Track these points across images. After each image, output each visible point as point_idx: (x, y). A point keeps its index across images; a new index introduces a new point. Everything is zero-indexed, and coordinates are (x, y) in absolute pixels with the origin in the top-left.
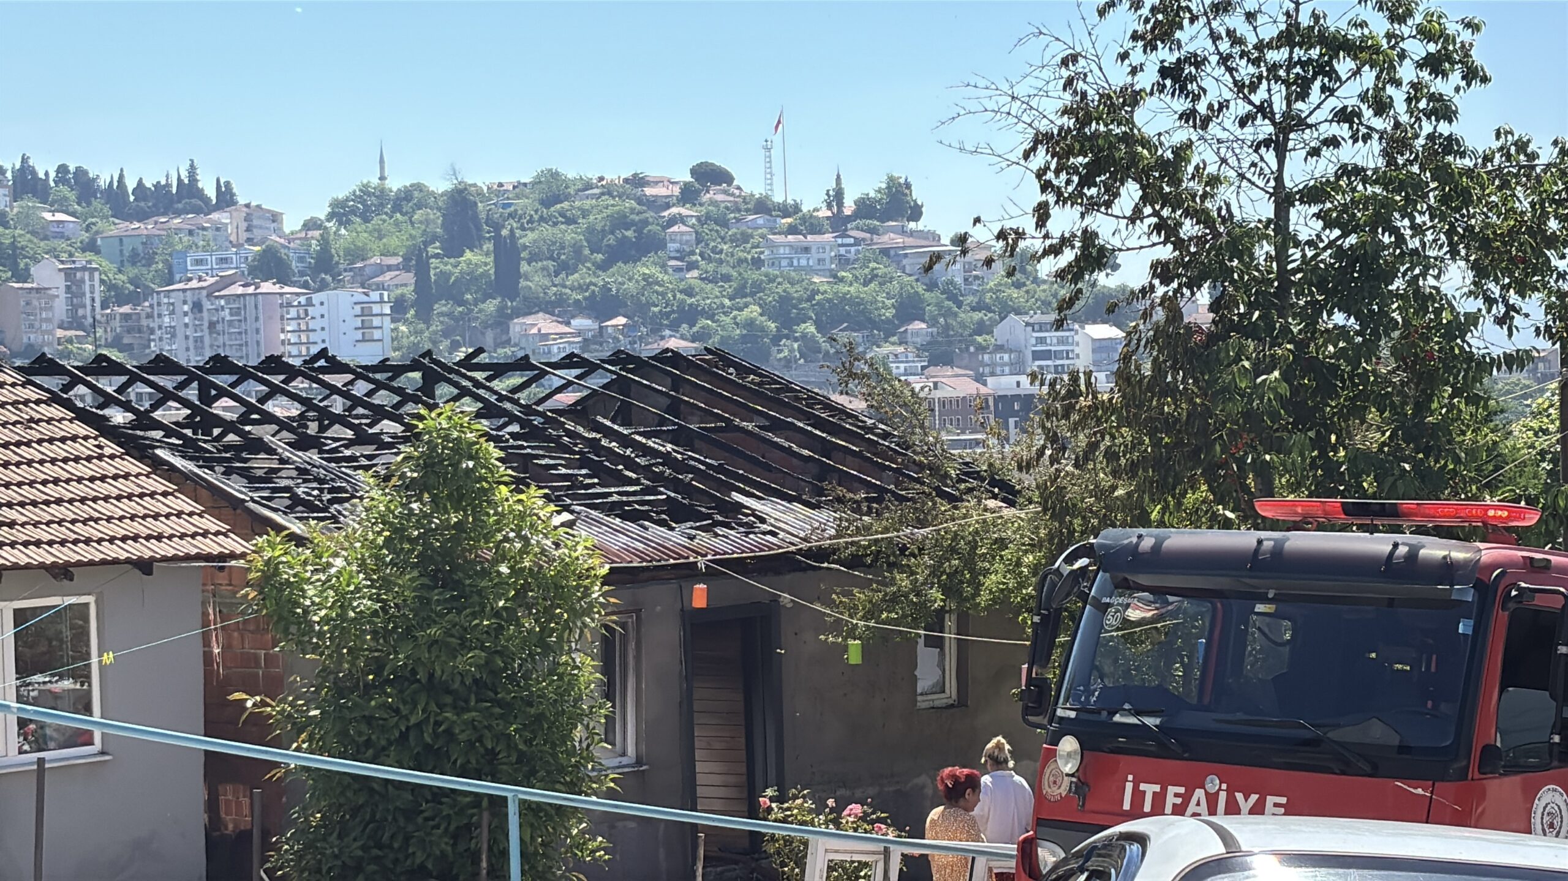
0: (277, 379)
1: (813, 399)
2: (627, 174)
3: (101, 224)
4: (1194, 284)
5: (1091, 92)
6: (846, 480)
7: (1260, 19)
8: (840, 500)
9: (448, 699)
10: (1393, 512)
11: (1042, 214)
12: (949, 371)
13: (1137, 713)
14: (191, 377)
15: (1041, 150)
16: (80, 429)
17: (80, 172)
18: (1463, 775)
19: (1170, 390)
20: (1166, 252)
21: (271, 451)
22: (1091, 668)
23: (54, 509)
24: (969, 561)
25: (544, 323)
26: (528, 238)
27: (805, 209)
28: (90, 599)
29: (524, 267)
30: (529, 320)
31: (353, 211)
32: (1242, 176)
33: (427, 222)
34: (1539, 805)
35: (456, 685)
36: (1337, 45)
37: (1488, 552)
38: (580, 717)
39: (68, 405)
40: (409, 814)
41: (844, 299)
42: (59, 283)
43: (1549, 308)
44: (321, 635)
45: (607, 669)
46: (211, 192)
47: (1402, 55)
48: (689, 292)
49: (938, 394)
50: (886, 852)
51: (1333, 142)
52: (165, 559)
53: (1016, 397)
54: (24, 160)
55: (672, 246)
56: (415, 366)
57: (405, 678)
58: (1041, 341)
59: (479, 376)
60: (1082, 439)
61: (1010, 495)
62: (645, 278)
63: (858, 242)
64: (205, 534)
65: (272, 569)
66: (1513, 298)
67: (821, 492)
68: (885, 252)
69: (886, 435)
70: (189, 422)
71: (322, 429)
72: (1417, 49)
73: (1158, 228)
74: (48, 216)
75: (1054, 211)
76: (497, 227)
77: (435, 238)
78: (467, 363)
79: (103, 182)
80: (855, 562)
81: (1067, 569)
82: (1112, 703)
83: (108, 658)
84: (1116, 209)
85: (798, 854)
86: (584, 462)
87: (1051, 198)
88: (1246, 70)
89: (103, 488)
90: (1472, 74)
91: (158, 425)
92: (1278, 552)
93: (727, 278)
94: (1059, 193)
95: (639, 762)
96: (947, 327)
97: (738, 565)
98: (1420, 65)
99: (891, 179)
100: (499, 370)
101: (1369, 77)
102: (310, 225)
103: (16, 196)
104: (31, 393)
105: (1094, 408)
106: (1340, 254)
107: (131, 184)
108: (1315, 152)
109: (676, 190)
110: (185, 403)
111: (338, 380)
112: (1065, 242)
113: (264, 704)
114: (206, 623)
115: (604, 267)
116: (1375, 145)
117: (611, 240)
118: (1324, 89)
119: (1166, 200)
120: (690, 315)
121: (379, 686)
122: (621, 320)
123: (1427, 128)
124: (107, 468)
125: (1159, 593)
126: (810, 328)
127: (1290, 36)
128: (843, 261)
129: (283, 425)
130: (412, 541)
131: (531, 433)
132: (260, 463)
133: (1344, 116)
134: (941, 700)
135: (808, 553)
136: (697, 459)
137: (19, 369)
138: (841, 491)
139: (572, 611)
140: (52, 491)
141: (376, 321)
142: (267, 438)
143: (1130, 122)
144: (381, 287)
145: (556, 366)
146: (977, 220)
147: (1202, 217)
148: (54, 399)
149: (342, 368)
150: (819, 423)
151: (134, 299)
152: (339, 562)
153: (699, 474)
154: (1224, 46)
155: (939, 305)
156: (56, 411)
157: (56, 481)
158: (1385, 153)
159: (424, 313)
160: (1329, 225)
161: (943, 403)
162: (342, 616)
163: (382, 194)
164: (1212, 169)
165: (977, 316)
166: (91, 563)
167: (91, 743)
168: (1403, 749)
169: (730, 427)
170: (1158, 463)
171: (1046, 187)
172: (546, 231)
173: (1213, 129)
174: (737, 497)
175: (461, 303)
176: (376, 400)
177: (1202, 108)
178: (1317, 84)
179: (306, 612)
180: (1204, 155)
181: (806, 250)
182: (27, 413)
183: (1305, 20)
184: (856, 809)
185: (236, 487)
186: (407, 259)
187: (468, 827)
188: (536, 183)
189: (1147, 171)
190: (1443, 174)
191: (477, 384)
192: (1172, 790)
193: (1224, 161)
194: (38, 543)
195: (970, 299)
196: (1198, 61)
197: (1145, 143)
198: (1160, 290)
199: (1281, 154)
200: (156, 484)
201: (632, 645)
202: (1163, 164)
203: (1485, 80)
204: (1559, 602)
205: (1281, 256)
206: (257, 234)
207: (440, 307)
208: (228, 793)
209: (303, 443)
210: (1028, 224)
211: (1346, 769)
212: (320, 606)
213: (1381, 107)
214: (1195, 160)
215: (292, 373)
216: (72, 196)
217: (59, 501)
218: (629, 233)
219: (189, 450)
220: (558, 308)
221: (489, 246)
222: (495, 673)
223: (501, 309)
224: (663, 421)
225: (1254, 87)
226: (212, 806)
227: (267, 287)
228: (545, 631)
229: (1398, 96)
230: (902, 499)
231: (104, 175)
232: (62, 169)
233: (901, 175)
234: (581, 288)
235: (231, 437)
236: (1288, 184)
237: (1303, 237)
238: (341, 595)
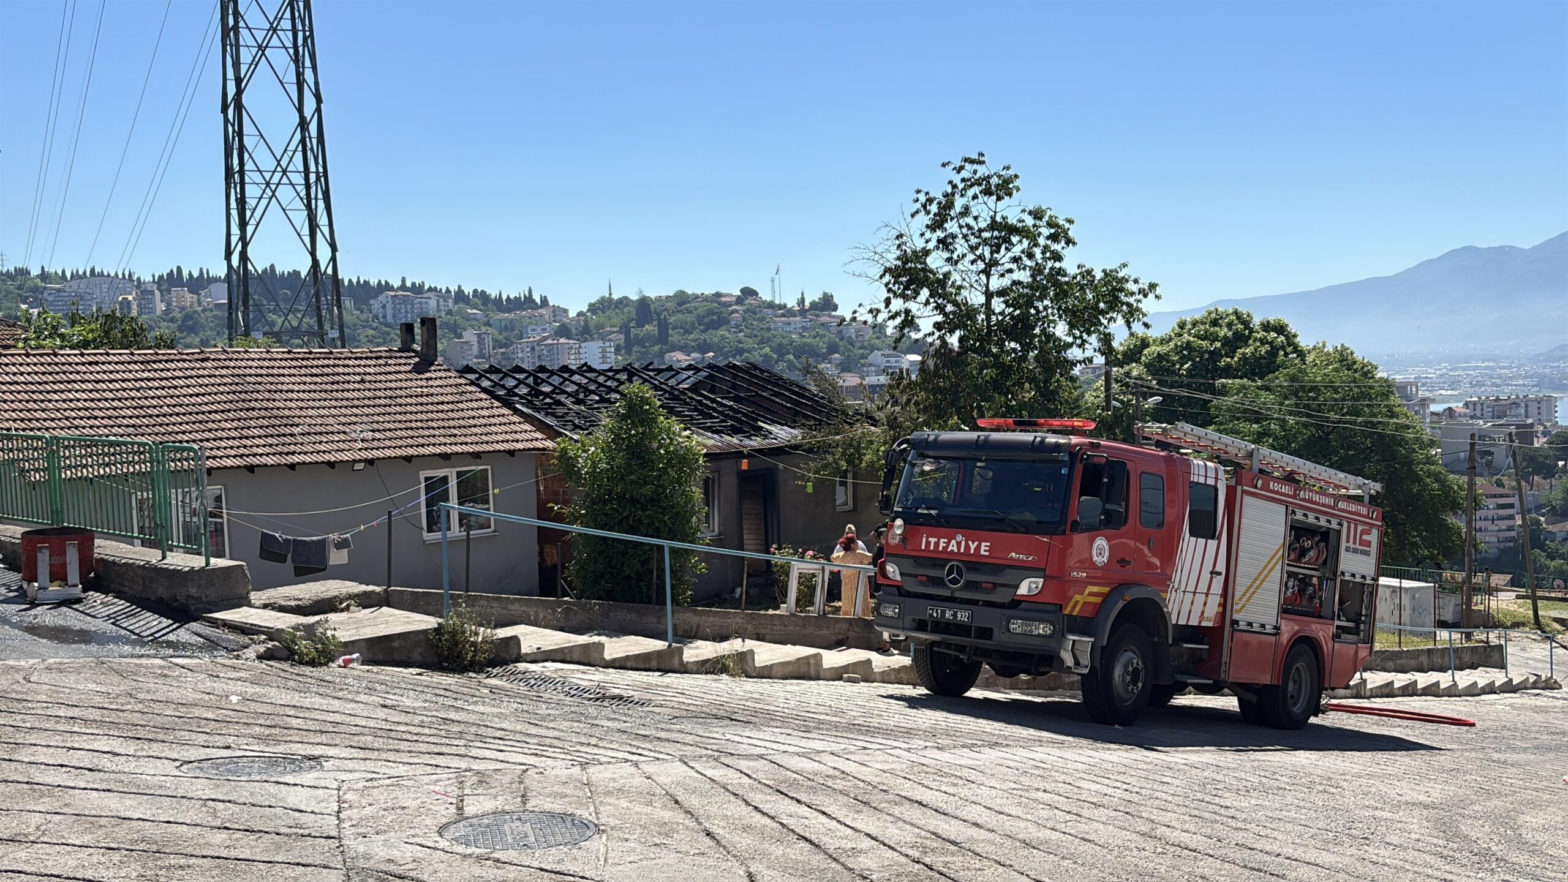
0: (566, 375)
1: (792, 383)
2: (713, 292)
3: (492, 314)
4: (951, 332)
5: (908, 250)
6: (806, 417)
7: (980, 219)
8: (803, 425)
9: (639, 506)
10: (1035, 424)
11: (888, 302)
12: (849, 374)
13: (928, 509)
14: (530, 374)
15: (887, 275)
16: (483, 396)
17: (483, 292)
18: (1063, 533)
19: (943, 376)
20: (940, 318)
21: (564, 405)
22: (908, 489)
23: (473, 429)
24: (858, 449)
25: (679, 356)
26: (672, 319)
27: (789, 306)
28: (488, 467)
29: (670, 331)
30: (673, 354)
31: (598, 308)
32: (971, 286)
33: (629, 313)
34: (1095, 545)
35: (642, 500)
36: (1013, 230)
37: (1074, 440)
38: (695, 513)
39: (479, 386)
40: (624, 554)
41: (805, 344)
42: (475, 339)
43: (1100, 340)
44: (585, 479)
45: (706, 493)
46: (538, 301)
47: (1039, 234)
48: (740, 342)
49: (845, 384)
50: (823, 570)
51: (1010, 271)
52: (519, 450)
53: (878, 385)
54: (459, 287)
55: (733, 323)
56: (624, 369)
57: (621, 497)
58: (888, 362)
59: (651, 374)
60: (905, 398)
61: (875, 422)
62: (722, 336)
63: (811, 320)
64: (537, 439)
65: (564, 451)
66: (1085, 336)
67: (795, 421)
68: (822, 324)
69: (822, 398)
70: (529, 394)
71: (586, 396)
72: (1046, 231)
73: (936, 308)
74: (469, 311)
75: (893, 301)
76: (659, 315)
77: (632, 320)
78: (646, 368)
79: (493, 296)
80: (810, 451)
81: (898, 449)
82: (917, 504)
83: (497, 491)
84: (919, 299)
85: (786, 571)
86: (696, 410)
87: (891, 295)
88: (974, 241)
89: (493, 420)
90: (1069, 241)
91: (516, 395)
92: (986, 440)
93: (756, 336)
94: (895, 293)
95: (720, 534)
96: (849, 356)
97: (760, 451)
98: (1048, 238)
99: (825, 294)
100: (659, 371)
101: (1026, 242)
102: (580, 314)
103: (456, 302)
104: (462, 381)
105: (909, 384)
106: (1013, 318)
107: (504, 297)
108: (1002, 275)
109: (734, 299)
110: (528, 385)
111: (592, 375)
112: (897, 314)
113: (561, 508)
114: (537, 477)
115: (704, 331)
116: (1028, 273)
117: (707, 320)
118: (1007, 249)
119: (940, 296)
120: (740, 352)
121: (610, 501)
122: (711, 354)
123: (1050, 264)
124: (495, 412)
125: (937, 458)
126: (791, 357)
127: (993, 225)
128: (804, 328)
129: (569, 395)
130: (623, 439)
131: (674, 398)
132: (560, 411)
133: (1015, 260)
134: (846, 508)
135: (790, 447)
136: (744, 408)
137: (457, 371)
138: (803, 421)
139: (691, 469)
140: (472, 422)
141: (608, 355)
142: (563, 400)
143: (925, 263)
144: (610, 340)
145: (683, 369)
146: (860, 305)
147: (955, 303)
148: (472, 383)
149: (594, 371)
150: (795, 393)
151: (506, 346)
152: (593, 449)
153: (744, 415)
154: (965, 230)
155: (845, 347)
156: (473, 388)
157: (474, 418)
158: (1032, 276)
159: (629, 352)
160: (1008, 306)
161: (847, 388)
162: (594, 471)
163: (610, 300)
164: (959, 283)
165: (861, 351)
166: (489, 452)
167: (489, 527)
168: (1038, 522)
169: (757, 395)
170: (937, 407)
171: (890, 290)
172: (680, 316)
173: (960, 266)
174: (760, 424)
175: (644, 347)
176: (609, 383)
177: (955, 257)
178: (1003, 247)
179: (579, 469)
180: (956, 277)
181: (789, 324)
182: (462, 389)
183: (998, 219)
184: (811, 553)
185: (549, 421)
186: (621, 328)
187: (648, 559)
188: (675, 295)
189: (932, 283)
190: (1057, 284)
191: (651, 377)
192: (942, 540)
193: (964, 279)
194: (466, 444)
195: (858, 344)
196: (954, 237)
197: (931, 271)
198: (937, 334)
199: (988, 276)
200: (516, 419)
201: (716, 486)
202: (938, 281)
203: (1074, 244)
204: (1103, 461)
205: (988, 319)
206: (558, 318)
207: (635, 349)
208: (548, 548)
209: (578, 402)
210: (882, 306)
211: (1015, 531)
212: (585, 467)
213: (1031, 256)
214: (952, 279)
215: (572, 373)
216: (480, 302)
217: (475, 426)
218: (715, 317)
219: (529, 404)
220: (686, 349)
221: (655, 323)
222: (659, 495)
223: (661, 349)
224: (729, 393)
225: (977, 248)
226: (541, 554)
227: (562, 340)
228: (680, 477)
229: (1038, 252)
230: (829, 424)
231: (493, 293)
232: (475, 291)
233: (829, 291)
234: (695, 340)
235: (548, 400)
236: (991, 289)
237: (997, 311)
238: (593, 462)
